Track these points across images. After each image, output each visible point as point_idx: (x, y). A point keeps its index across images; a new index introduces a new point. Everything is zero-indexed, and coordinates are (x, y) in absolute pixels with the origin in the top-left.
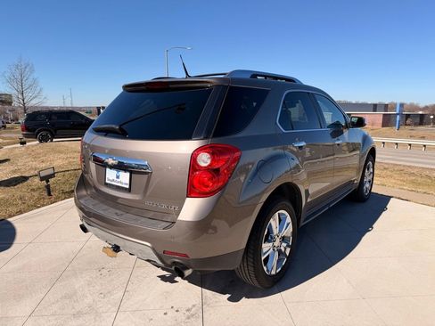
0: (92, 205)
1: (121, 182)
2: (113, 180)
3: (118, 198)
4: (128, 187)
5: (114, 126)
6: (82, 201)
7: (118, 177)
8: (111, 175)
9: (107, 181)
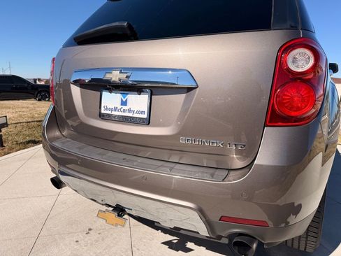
0: (74, 148)
1: (130, 111)
2: (116, 109)
3: (116, 133)
4: (145, 116)
5: (117, 24)
6: (57, 144)
7: (124, 103)
8: (110, 101)
9: (103, 111)
